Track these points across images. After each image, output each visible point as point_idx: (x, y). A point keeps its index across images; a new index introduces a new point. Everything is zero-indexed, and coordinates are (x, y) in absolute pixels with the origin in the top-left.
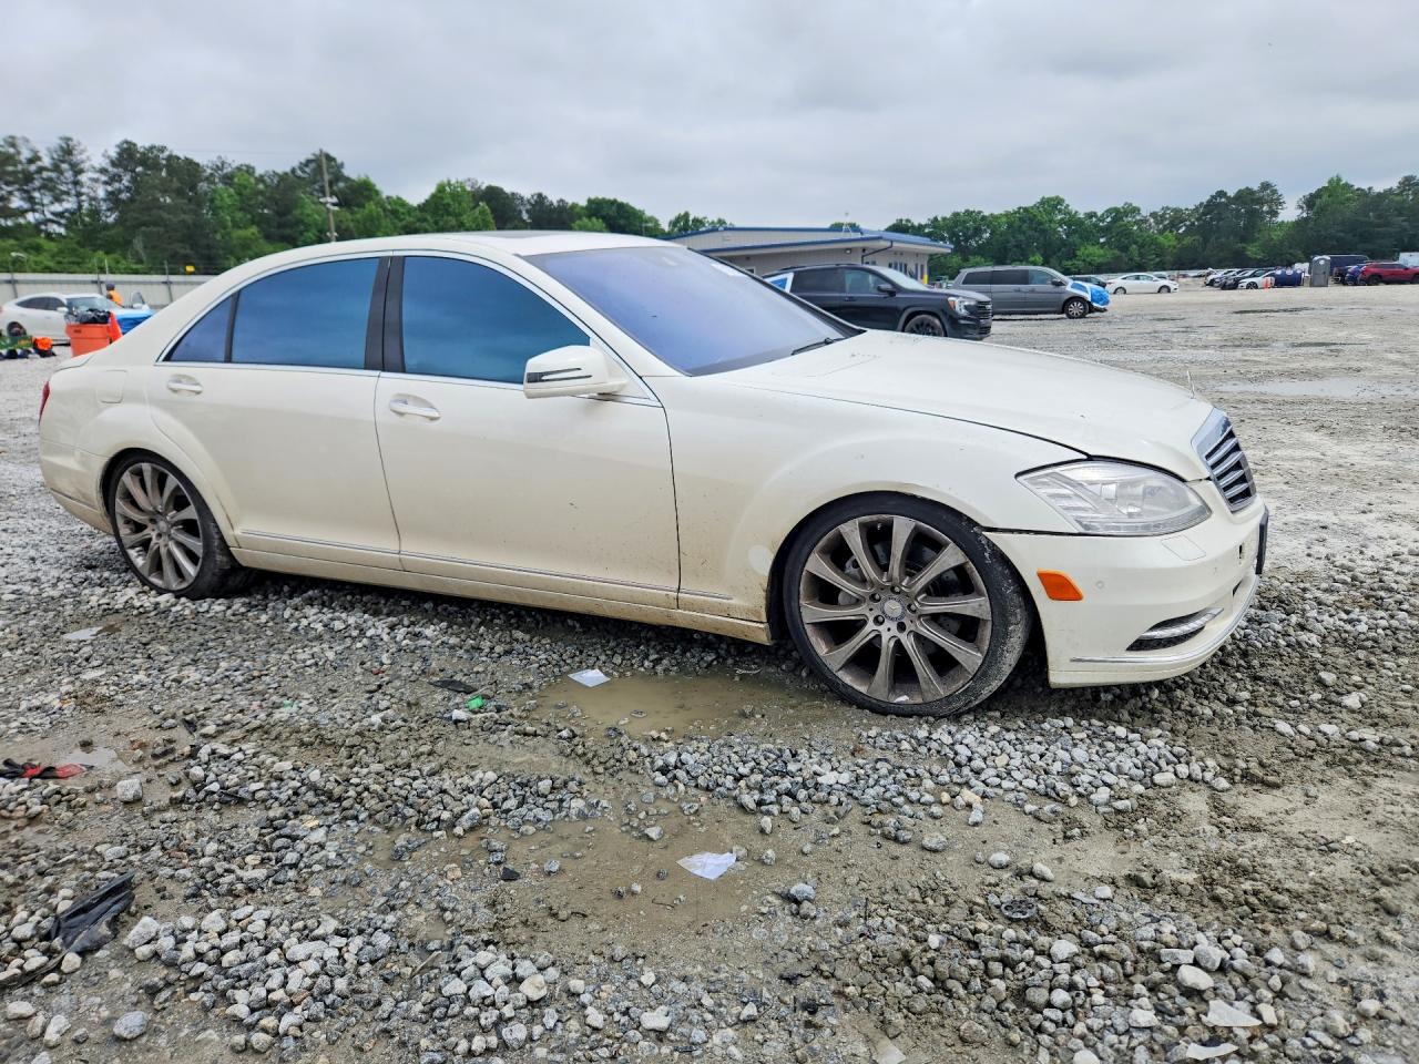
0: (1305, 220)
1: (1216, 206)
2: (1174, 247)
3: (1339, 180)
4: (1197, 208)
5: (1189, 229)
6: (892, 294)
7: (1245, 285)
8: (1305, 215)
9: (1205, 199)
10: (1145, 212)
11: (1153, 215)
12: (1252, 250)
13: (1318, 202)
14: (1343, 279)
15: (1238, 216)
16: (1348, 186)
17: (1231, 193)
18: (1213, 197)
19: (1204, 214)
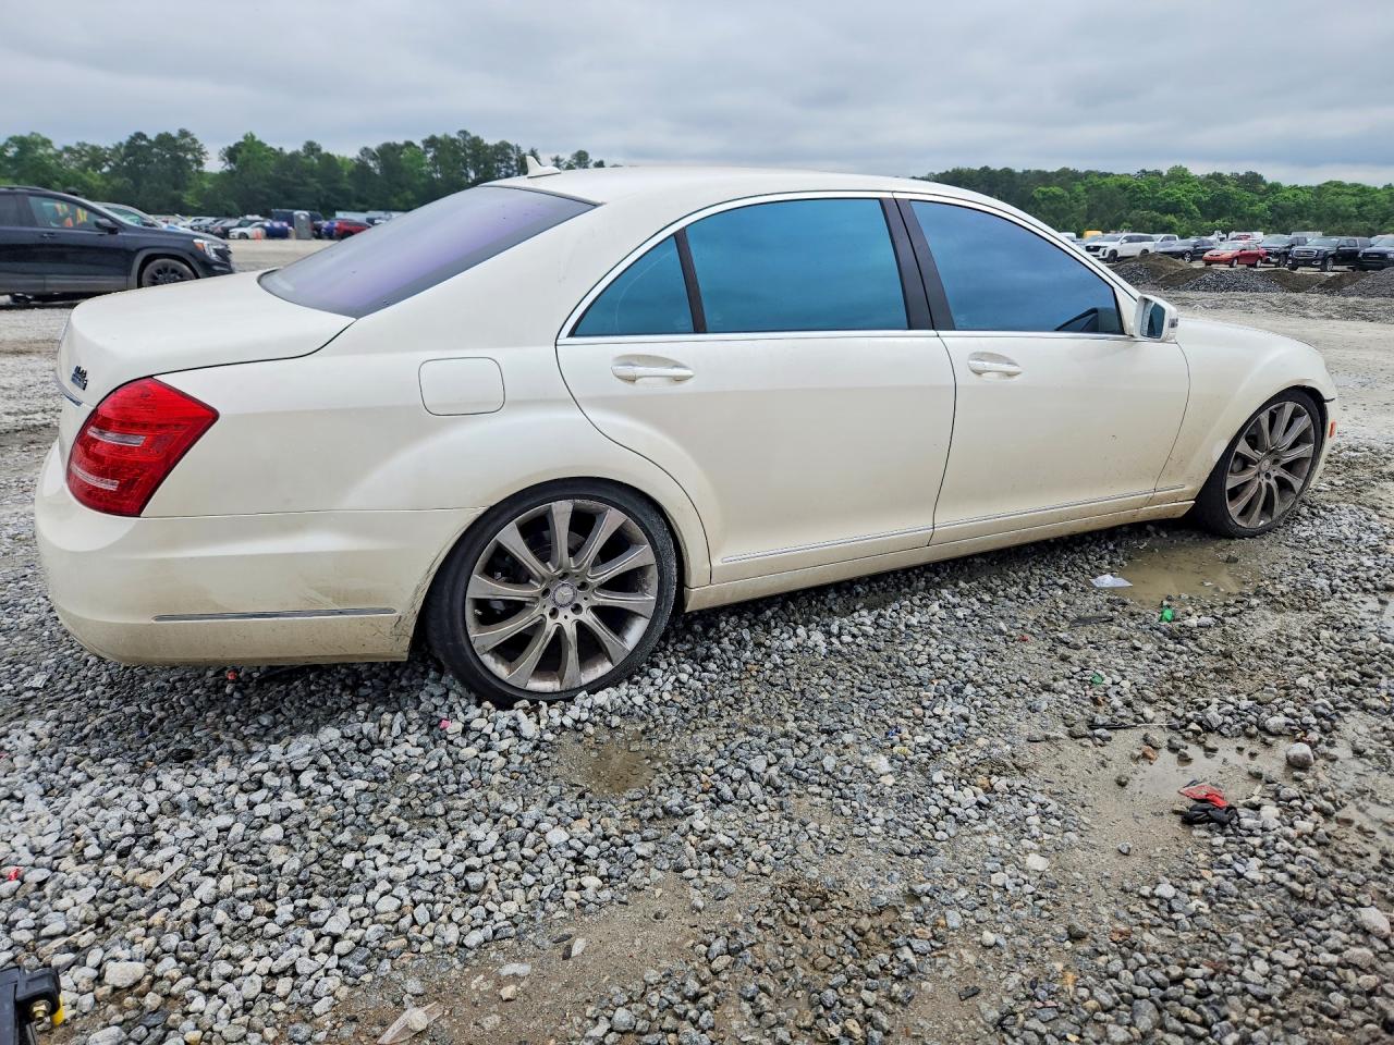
0: (231, 172)
1: (136, 147)
2: (104, 188)
3: (253, 137)
4: (117, 149)
5: (115, 171)
6: (112, 231)
7: (236, 235)
8: (228, 167)
9: (124, 139)
10: (58, 145)
11: (68, 149)
12: (188, 198)
13: (239, 156)
14: (318, 234)
15: (163, 161)
16: (261, 144)
17: (152, 136)
18: (132, 138)
19: (127, 155)
